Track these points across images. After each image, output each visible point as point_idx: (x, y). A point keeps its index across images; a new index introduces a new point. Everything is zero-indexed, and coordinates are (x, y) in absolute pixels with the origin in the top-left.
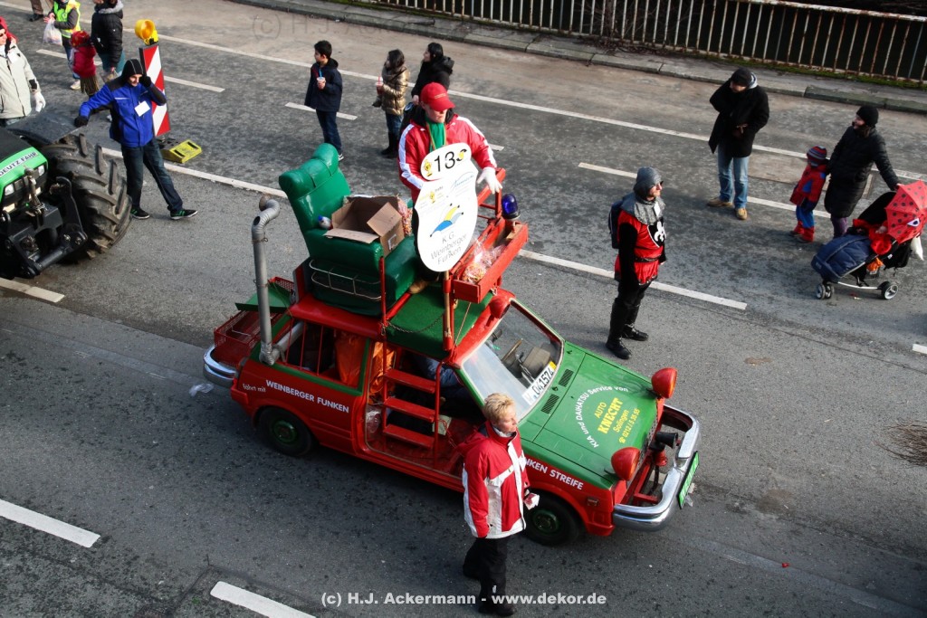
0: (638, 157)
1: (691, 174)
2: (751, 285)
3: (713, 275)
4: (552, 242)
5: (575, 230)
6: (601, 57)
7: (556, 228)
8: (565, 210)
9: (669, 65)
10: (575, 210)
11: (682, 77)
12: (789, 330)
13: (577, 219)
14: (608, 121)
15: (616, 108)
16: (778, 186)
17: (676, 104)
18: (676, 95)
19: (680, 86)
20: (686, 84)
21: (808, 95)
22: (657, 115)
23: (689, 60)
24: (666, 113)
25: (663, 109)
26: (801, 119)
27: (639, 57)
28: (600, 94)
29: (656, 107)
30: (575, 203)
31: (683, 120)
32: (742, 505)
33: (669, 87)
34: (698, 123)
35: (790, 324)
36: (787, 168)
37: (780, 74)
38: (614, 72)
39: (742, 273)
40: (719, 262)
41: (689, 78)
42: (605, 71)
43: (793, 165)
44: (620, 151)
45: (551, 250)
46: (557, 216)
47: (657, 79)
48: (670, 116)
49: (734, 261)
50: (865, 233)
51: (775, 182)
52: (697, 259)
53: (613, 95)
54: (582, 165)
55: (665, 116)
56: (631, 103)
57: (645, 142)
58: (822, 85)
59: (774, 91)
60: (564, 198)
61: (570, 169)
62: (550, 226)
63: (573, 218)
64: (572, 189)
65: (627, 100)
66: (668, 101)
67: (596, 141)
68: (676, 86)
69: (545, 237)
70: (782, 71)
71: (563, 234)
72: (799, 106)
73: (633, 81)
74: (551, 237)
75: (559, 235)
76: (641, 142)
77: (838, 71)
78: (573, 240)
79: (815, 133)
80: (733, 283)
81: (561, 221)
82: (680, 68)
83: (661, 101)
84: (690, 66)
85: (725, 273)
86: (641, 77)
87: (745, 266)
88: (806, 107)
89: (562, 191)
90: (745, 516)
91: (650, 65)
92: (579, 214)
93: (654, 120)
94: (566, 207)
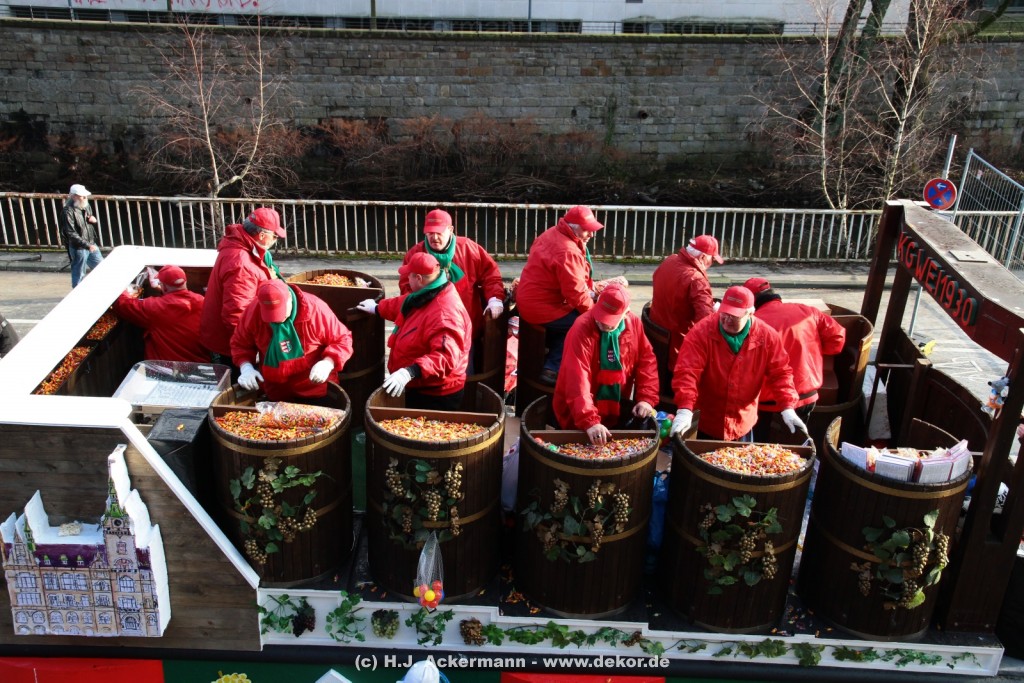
23: (301, 260)
37: (383, 263)
59: (382, 278)
70: (384, 260)
82: (295, 268)
84: (303, 265)
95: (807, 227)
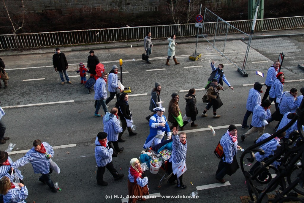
0: (37, 75)
1: (52, 75)
2: (74, 95)
3: (65, 96)
4: (22, 101)
5: (27, 96)
6: (19, 53)
7: (22, 98)
8: (23, 93)
9: (38, 51)
10: (25, 92)
11: (42, 53)
12: (85, 103)
13: (27, 94)
14: (27, 68)
15: (28, 64)
16: (73, 72)
17: (43, 60)
18: (42, 58)
19: (42, 56)
20: (43, 55)
21: (73, 51)
22: (39, 64)
23: (42, 49)
24: (41, 62)
25: (40, 62)
26: (73, 56)
27: (29, 51)
28: (22, 62)
29: (38, 62)
30: (25, 90)
31: (46, 63)
32: (87, 144)
33: (40, 56)
34: (49, 63)
35: (85, 101)
36: (73, 68)
37: (65, 48)
38: (24, 56)
39: (71, 94)
40: (65, 93)
41: (44, 53)
42: (22, 57)
43: (74, 67)
44: (32, 75)
45: (22, 103)
46: (21, 95)
47: (36, 55)
48: (42, 63)
49: (68, 91)
50: (93, 77)
51: (72, 72)
52: (60, 94)
53: (26, 62)
54: (23, 80)
55: (41, 63)
56: (31, 62)
57: (38, 71)
58: (75, 48)
59: (65, 52)
60: (21, 90)
61: (21, 82)
62: (20, 98)
63: (26, 94)
64: (23, 87)
65: (30, 62)
66: (41, 60)
67: (25, 74)
68: (41, 56)
69: (19, 101)
70: (65, 47)
71: (24, 99)
72: (71, 54)
73: (30, 57)
74: (21, 100)
75: (23, 99)
76: (37, 71)
77: (77, 44)
78: (27, 99)
79: (77, 58)
80: (69, 97)
81: (23, 95)
82: (41, 51)
83: (39, 60)
84: (43, 50)
85: (67, 95)
86: (32, 56)
87: (71, 92)
88: (73, 53)
89: (20, 88)
90: (89, 146)
91: (33, 52)
92: (27, 92)
93: (38, 65)
94: (23, 92)
95: (170, 29)
